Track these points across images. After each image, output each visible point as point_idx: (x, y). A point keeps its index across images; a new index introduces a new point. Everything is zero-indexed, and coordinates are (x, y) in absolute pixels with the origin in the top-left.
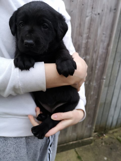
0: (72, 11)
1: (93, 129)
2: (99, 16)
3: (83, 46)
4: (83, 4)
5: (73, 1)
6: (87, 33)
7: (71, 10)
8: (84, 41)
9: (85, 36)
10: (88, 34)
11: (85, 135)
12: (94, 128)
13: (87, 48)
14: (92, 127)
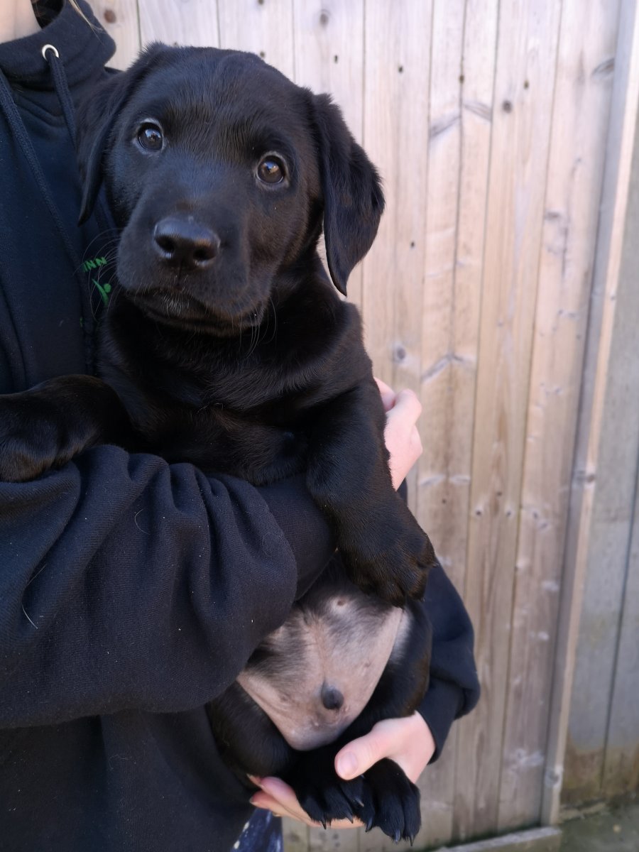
1: (555, 779)
2: (507, 116)
3: (432, 297)
4: (402, 63)
5: (336, 58)
6: (446, 225)
8: (436, 269)
9: (436, 240)
10: (451, 231)
12: (559, 769)
13: (453, 308)
14: (545, 765)
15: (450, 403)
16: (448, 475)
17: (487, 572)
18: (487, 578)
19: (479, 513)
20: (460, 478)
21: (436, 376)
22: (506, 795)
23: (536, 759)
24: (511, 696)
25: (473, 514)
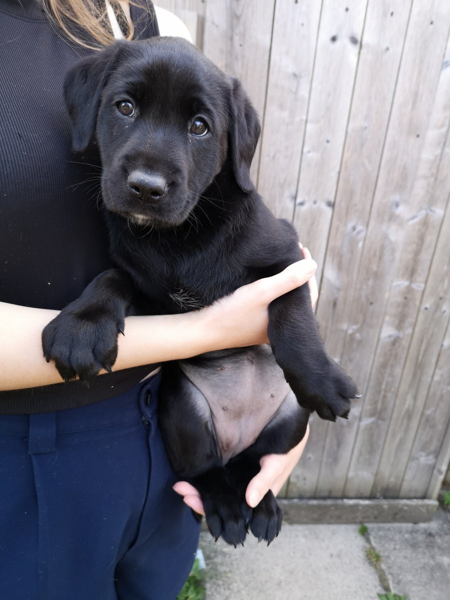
0: (388, 49)
1: (440, 472)
3: (423, 170)
5: (392, 14)
6: (442, 126)
7: (384, 46)
8: (428, 155)
9: (432, 135)
10: (444, 130)
11: (406, 486)
12: (444, 468)
13: (436, 179)
14: (435, 464)
15: (422, 238)
16: (411, 282)
17: (424, 345)
18: (423, 348)
19: (426, 309)
20: (418, 286)
21: (416, 220)
22: (409, 476)
23: (431, 460)
24: (423, 420)
25: (422, 308)
